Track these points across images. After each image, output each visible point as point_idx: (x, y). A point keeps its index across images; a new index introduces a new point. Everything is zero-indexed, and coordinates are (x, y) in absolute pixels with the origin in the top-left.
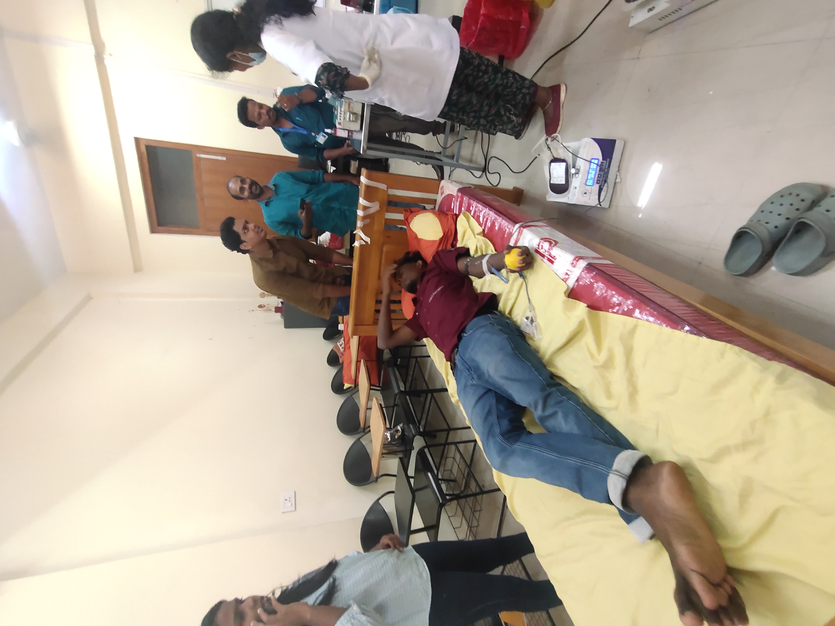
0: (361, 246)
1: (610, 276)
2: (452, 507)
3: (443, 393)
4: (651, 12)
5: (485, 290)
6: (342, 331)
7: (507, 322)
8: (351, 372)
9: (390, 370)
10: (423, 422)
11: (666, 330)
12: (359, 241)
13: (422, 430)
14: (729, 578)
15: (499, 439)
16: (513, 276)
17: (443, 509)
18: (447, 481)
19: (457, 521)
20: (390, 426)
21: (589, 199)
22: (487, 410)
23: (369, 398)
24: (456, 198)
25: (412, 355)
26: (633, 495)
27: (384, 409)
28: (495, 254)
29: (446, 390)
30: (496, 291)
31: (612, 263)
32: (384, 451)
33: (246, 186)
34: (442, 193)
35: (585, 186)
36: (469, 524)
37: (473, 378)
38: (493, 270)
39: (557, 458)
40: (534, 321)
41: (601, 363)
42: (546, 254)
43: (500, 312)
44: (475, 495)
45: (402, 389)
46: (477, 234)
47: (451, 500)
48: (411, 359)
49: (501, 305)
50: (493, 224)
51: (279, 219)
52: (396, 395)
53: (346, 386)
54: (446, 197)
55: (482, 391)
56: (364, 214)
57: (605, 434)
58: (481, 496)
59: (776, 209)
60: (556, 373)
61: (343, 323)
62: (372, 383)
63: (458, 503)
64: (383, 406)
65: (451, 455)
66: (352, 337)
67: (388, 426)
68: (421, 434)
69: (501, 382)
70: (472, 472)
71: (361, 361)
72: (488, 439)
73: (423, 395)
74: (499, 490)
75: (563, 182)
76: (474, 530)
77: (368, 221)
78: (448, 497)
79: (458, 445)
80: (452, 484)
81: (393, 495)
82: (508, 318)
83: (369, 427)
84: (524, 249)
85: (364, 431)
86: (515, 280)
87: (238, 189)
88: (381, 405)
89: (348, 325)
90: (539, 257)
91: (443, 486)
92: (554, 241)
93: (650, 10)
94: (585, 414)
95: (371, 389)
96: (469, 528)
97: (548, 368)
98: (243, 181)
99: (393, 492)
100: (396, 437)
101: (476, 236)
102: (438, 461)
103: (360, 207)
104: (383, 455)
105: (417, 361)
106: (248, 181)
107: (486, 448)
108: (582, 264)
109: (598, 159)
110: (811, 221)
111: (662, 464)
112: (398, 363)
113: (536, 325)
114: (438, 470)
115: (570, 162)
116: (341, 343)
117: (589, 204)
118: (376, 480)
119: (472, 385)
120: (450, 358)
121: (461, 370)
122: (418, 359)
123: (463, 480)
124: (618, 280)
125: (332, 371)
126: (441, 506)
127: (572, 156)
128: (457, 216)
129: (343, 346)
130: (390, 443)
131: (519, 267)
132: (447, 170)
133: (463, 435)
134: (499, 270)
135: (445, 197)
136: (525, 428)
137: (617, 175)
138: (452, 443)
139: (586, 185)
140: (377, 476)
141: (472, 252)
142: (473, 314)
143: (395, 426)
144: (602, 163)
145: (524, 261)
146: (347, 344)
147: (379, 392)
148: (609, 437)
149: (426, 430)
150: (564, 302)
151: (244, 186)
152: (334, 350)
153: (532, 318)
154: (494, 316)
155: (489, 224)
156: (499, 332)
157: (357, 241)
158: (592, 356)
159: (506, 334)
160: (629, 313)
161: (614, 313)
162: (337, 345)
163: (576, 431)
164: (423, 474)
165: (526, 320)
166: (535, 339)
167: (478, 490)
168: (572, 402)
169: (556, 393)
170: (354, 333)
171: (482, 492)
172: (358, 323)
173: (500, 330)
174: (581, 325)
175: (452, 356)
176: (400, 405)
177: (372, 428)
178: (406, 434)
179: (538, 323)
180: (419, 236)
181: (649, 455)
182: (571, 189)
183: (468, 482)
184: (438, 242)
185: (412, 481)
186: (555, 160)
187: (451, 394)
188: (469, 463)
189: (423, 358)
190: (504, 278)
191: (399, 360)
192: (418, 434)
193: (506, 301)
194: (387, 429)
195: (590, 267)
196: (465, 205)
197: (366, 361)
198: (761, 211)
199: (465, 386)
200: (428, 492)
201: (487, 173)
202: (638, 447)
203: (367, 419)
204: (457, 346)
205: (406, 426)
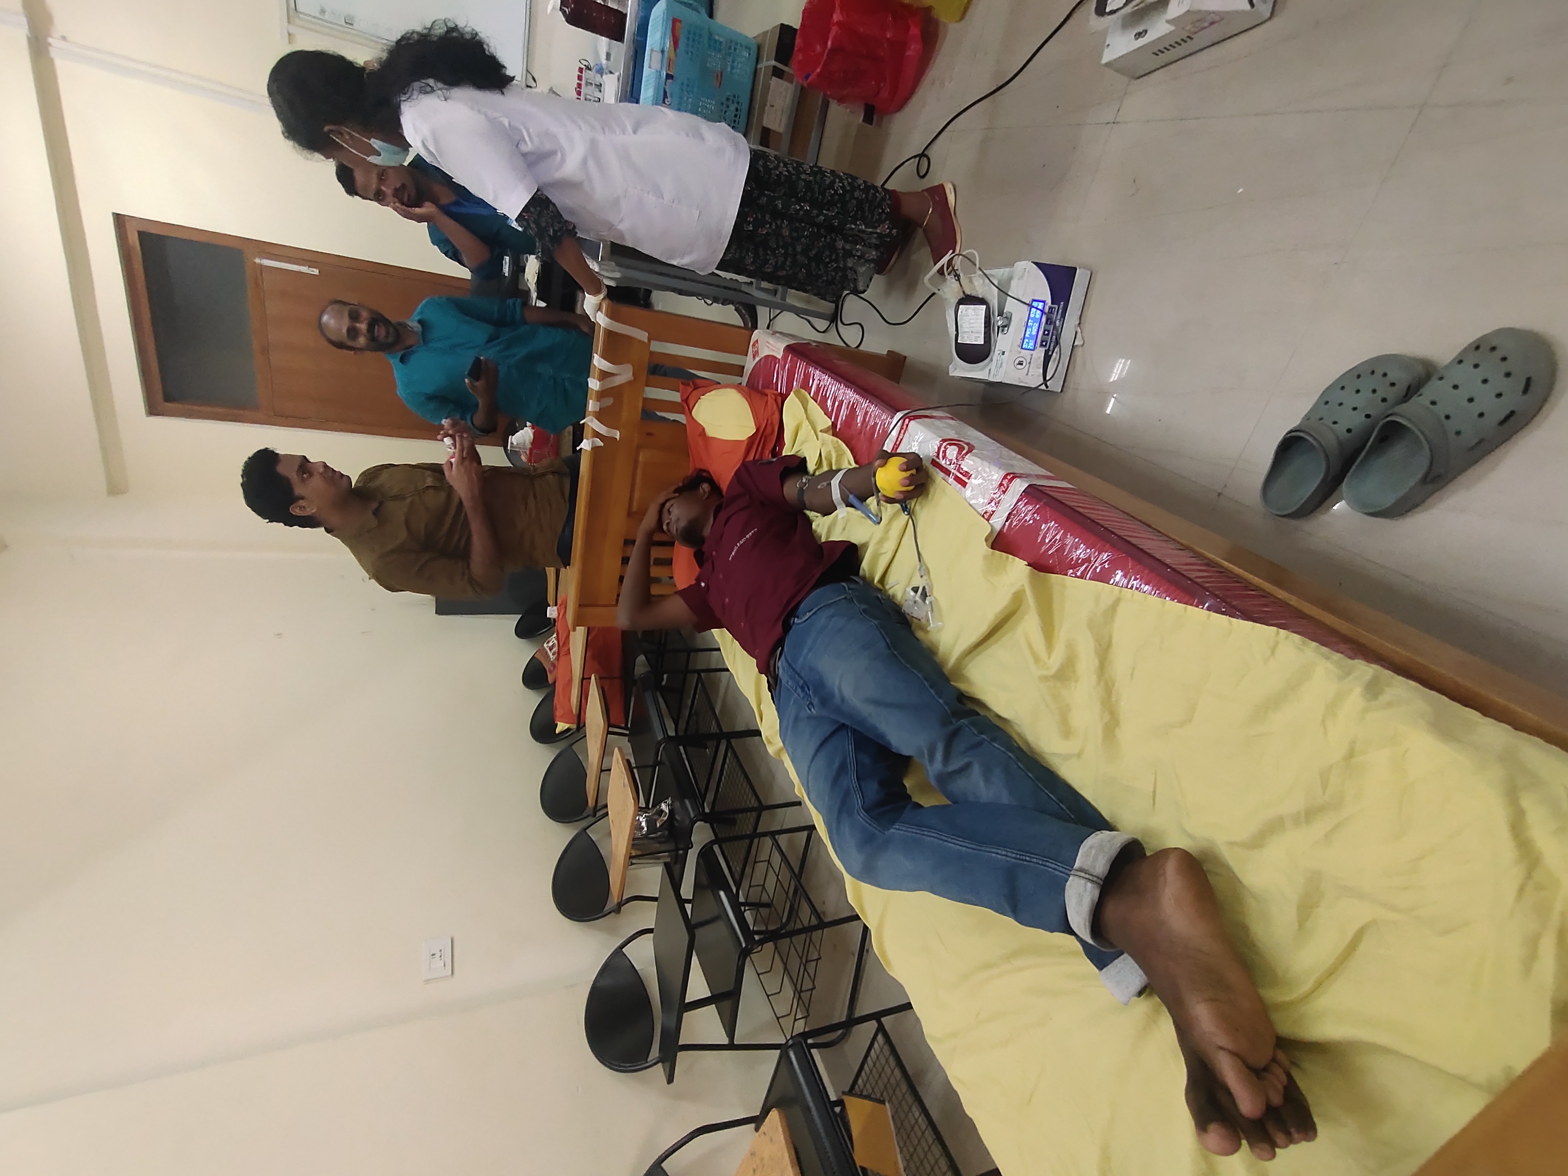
0: (595, 449)
1: (1071, 508)
2: (764, 955)
3: (749, 740)
4: (1140, 39)
5: (836, 537)
6: (554, 619)
7: (878, 598)
8: (569, 700)
9: (648, 697)
10: (710, 796)
11: (1173, 607)
12: (590, 441)
13: (707, 810)
14: (1281, 1056)
15: (861, 818)
16: (889, 510)
17: (748, 959)
18: (755, 906)
19: (772, 982)
20: (647, 803)
21: (1027, 374)
22: (837, 764)
23: (606, 751)
24: (782, 363)
25: (690, 667)
26: (1112, 911)
27: (635, 771)
28: (854, 468)
29: (758, 733)
30: (856, 538)
31: (1071, 486)
32: (634, 853)
33: (363, 326)
34: (755, 354)
35: (1020, 349)
36: (796, 986)
37: (811, 703)
38: (852, 499)
39: (970, 850)
40: (928, 594)
41: (1052, 671)
42: (951, 468)
43: (864, 578)
44: (810, 929)
45: (672, 733)
46: (821, 431)
47: (761, 942)
48: (689, 675)
49: (865, 565)
50: (852, 411)
51: (430, 389)
52: (659, 744)
53: (561, 727)
54: (763, 361)
55: (828, 729)
56: (601, 386)
57: (1058, 802)
58: (820, 931)
59: (1351, 399)
60: (967, 692)
61: (556, 605)
62: (612, 722)
63: (776, 948)
64: (634, 765)
65: (764, 856)
66: (574, 630)
67: (642, 804)
68: (705, 818)
69: (867, 711)
70: (802, 886)
71: (590, 678)
72: (839, 821)
73: (712, 744)
74: (857, 918)
75: (981, 342)
76: (805, 996)
77: (609, 401)
78: (757, 937)
79: (777, 837)
80: (764, 911)
81: (651, 935)
82: (880, 590)
83: (606, 806)
84: (912, 457)
85: (595, 815)
86: (894, 516)
87: (344, 330)
88: (628, 761)
89: (566, 607)
90: (939, 475)
91: (748, 915)
92: (968, 444)
93: (1139, 35)
94: (1022, 766)
95: (609, 733)
96: (797, 995)
97: (952, 683)
98: (354, 317)
99: (650, 931)
100: (658, 825)
101: (820, 434)
102: (738, 869)
103: (595, 372)
104: (631, 859)
105: (699, 679)
106: (365, 314)
107: (835, 836)
108: (1019, 486)
109: (1044, 302)
110: (1409, 420)
111: (1165, 853)
112: (664, 683)
113: (931, 603)
114: (738, 886)
115: (994, 303)
116: (551, 644)
117: (1026, 383)
118: (618, 909)
119: (810, 718)
120: (765, 668)
121: (788, 690)
122: (702, 674)
123: (786, 902)
124: (1085, 516)
125: (533, 699)
126: (745, 954)
127: (998, 293)
128: (784, 397)
129: (555, 649)
130: (645, 837)
131: (901, 492)
132: (763, 314)
133: (787, 818)
134: (863, 499)
135: (760, 360)
136: (909, 797)
137: (1076, 333)
138: (765, 834)
139: (1022, 348)
140: (620, 900)
141: (811, 466)
142: (813, 581)
143: (657, 803)
144: (1050, 308)
145: (911, 480)
146: (563, 646)
147: (627, 738)
148: (1067, 808)
149: (717, 808)
150: (985, 557)
151: (358, 325)
152: (537, 659)
153: (924, 588)
154: (852, 586)
155: (843, 412)
156: (861, 614)
157: (587, 439)
158: (1037, 659)
159: (875, 618)
160: (1103, 577)
161: (1076, 577)
162: (544, 649)
163: (1005, 798)
164: (709, 894)
165: (912, 593)
166: (929, 629)
167: (814, 921)
168: (999, 744)
169: (970, 728)
170: (578, 623)
171: (822, 925)
172: (585, 602)
173: (865, 611)
174: (1017, 600)
175: (772, 663)
176: (667, 763)
177: (610, 809)
178: (677, 817)
179: (935, 598)
180: (710, 433)
181: (1139, 839)
182: (995, 355)
183: (796, 906)
184: (745, 444)
185: (688, 907)
186: (969, 300)
187: (767, 738)
188: (797, 871)
189: (712, 674)
190: (873, 514)
191: (665, 676)
192: (700, 818)
193: (876, 557)
194: (641, 809)
195: (1032, 493)
196: (799, 376)
197: (600, 679)
198: (1324, 401)
199: (797, 719)
200: (719, 928)
201: (839, 322)
202: (1119, 826)
203: (601, 792)
204: (780, 642)
205: (677, 804)
